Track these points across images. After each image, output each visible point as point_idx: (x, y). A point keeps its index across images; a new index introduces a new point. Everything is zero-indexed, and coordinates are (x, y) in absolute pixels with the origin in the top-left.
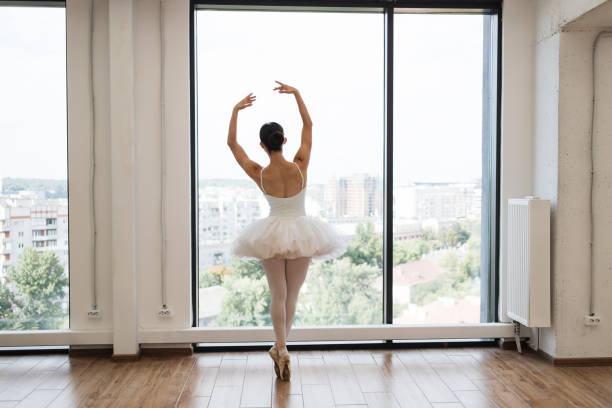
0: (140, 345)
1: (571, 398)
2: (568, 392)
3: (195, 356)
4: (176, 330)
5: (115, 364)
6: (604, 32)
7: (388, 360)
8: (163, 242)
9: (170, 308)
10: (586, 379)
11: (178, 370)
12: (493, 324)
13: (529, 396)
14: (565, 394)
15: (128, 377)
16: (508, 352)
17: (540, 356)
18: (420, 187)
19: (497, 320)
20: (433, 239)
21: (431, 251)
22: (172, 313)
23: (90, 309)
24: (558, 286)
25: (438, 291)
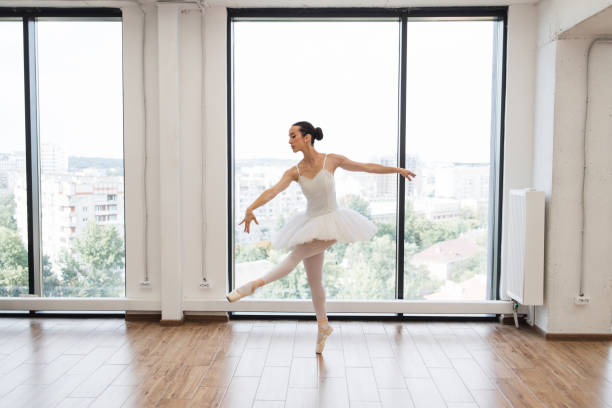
0: (184, 312)
1: (554, 368)
2: (552, 362)
3: (230, 323)
4: (215, 300)
5: (163, 328)
6: (598, 39)
7: (399, 331)
8: (204, 225)
9: (209, 281)
10: (572, 352)
11: (215, 335)
12: (495, 301)
13: (516, 365)
14: (549, 365)
15: (173, 339)
16: (507, 327)
17: (534, 330)
18: (460, 168)
19: (498, 298)
20: (471, 218)
21: (470, 230)
22: (211, 286)
23: (142, 281)
24: (551, 270)
25: (475, 269)
